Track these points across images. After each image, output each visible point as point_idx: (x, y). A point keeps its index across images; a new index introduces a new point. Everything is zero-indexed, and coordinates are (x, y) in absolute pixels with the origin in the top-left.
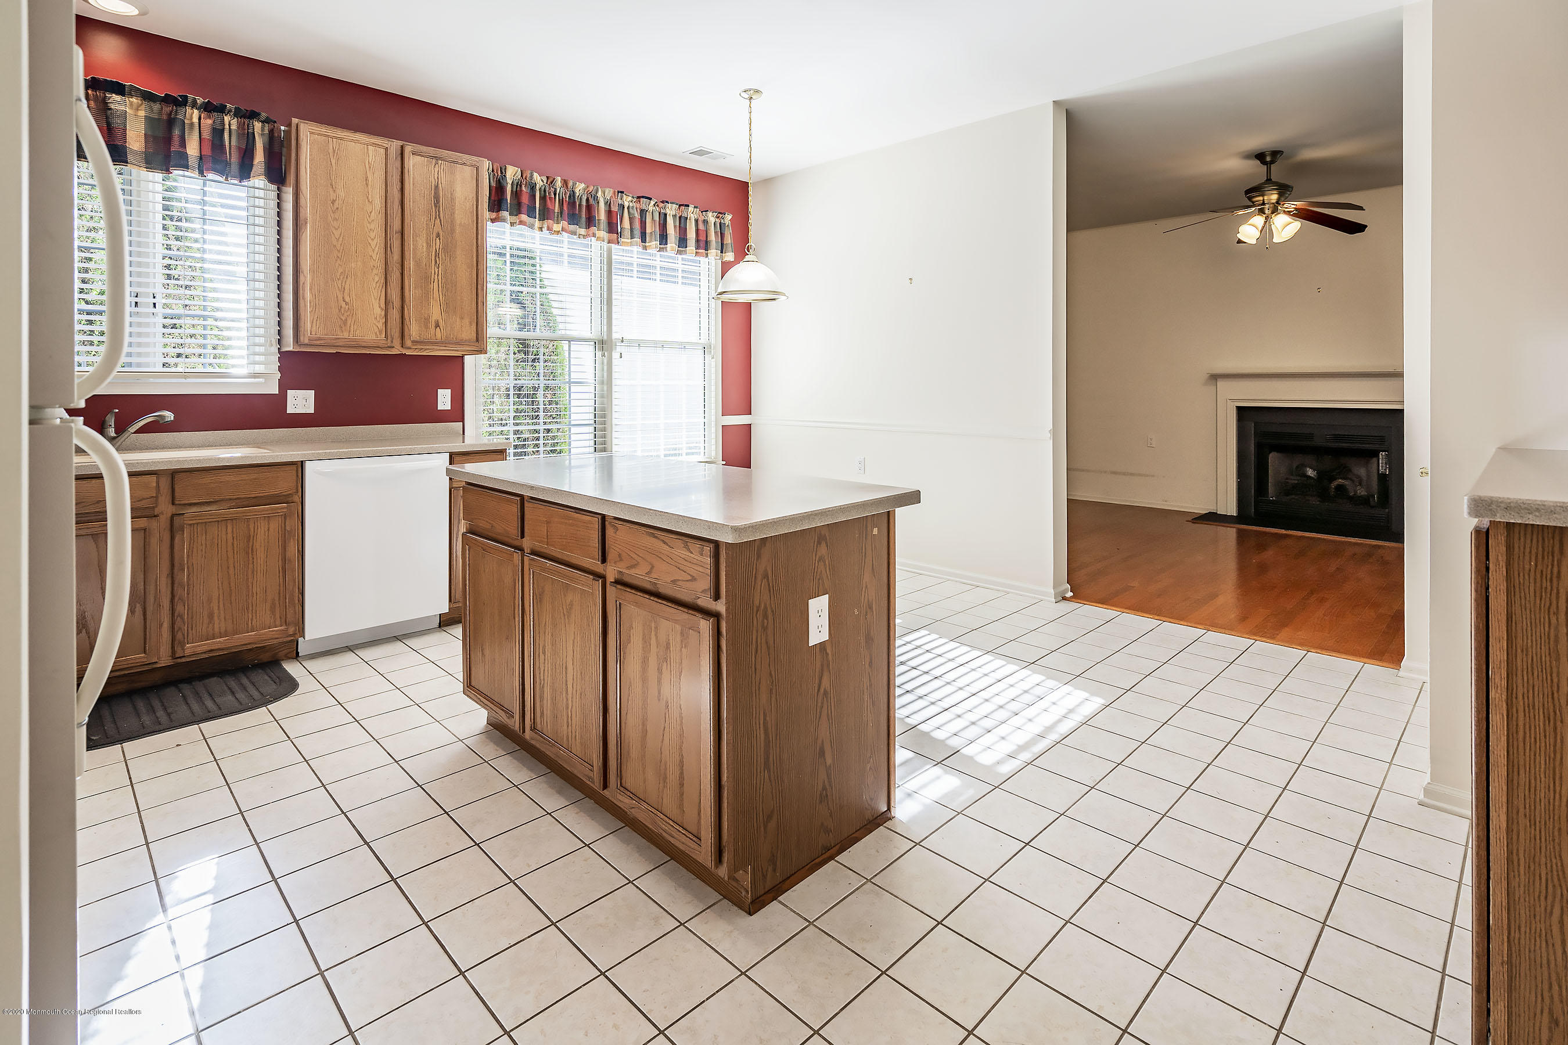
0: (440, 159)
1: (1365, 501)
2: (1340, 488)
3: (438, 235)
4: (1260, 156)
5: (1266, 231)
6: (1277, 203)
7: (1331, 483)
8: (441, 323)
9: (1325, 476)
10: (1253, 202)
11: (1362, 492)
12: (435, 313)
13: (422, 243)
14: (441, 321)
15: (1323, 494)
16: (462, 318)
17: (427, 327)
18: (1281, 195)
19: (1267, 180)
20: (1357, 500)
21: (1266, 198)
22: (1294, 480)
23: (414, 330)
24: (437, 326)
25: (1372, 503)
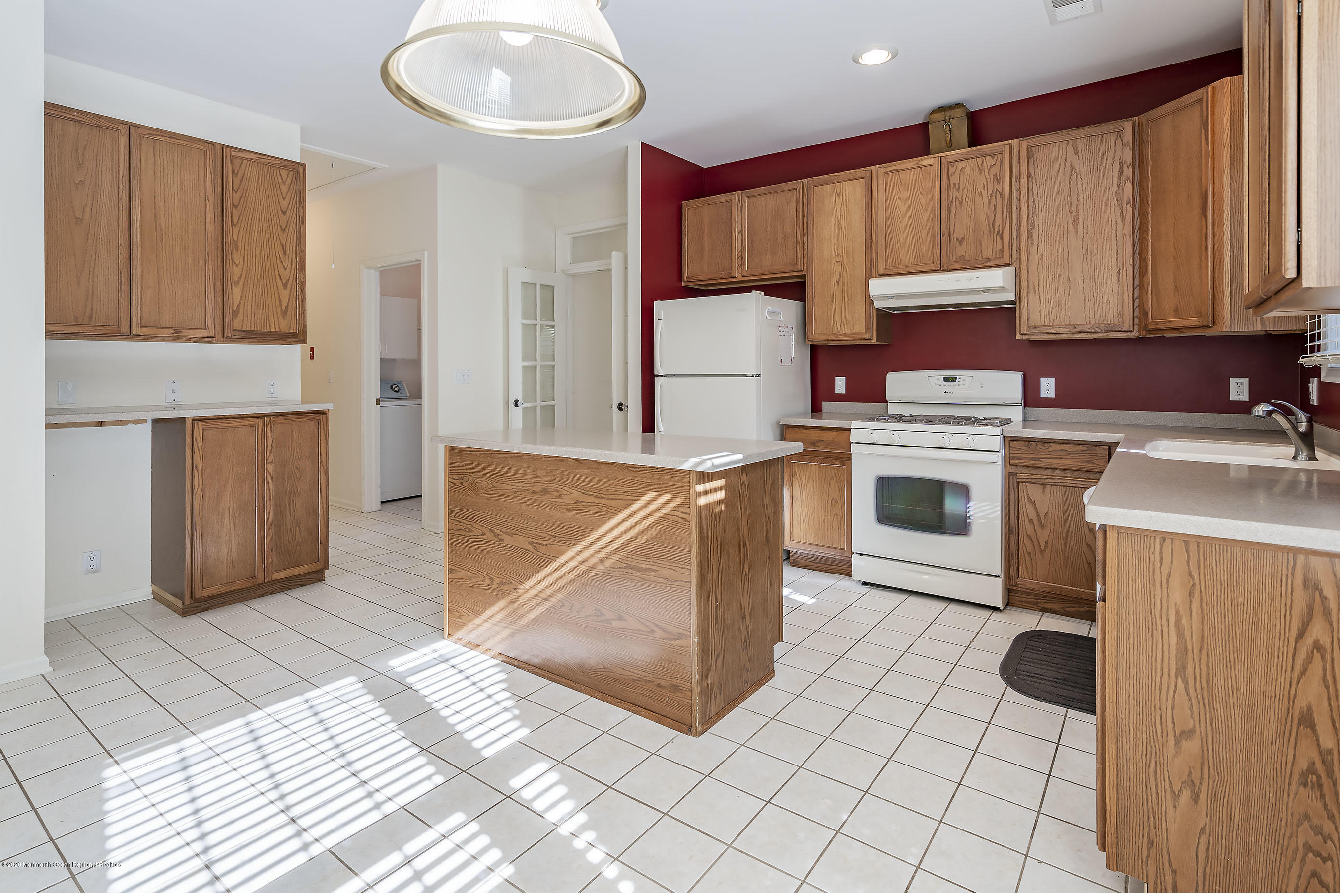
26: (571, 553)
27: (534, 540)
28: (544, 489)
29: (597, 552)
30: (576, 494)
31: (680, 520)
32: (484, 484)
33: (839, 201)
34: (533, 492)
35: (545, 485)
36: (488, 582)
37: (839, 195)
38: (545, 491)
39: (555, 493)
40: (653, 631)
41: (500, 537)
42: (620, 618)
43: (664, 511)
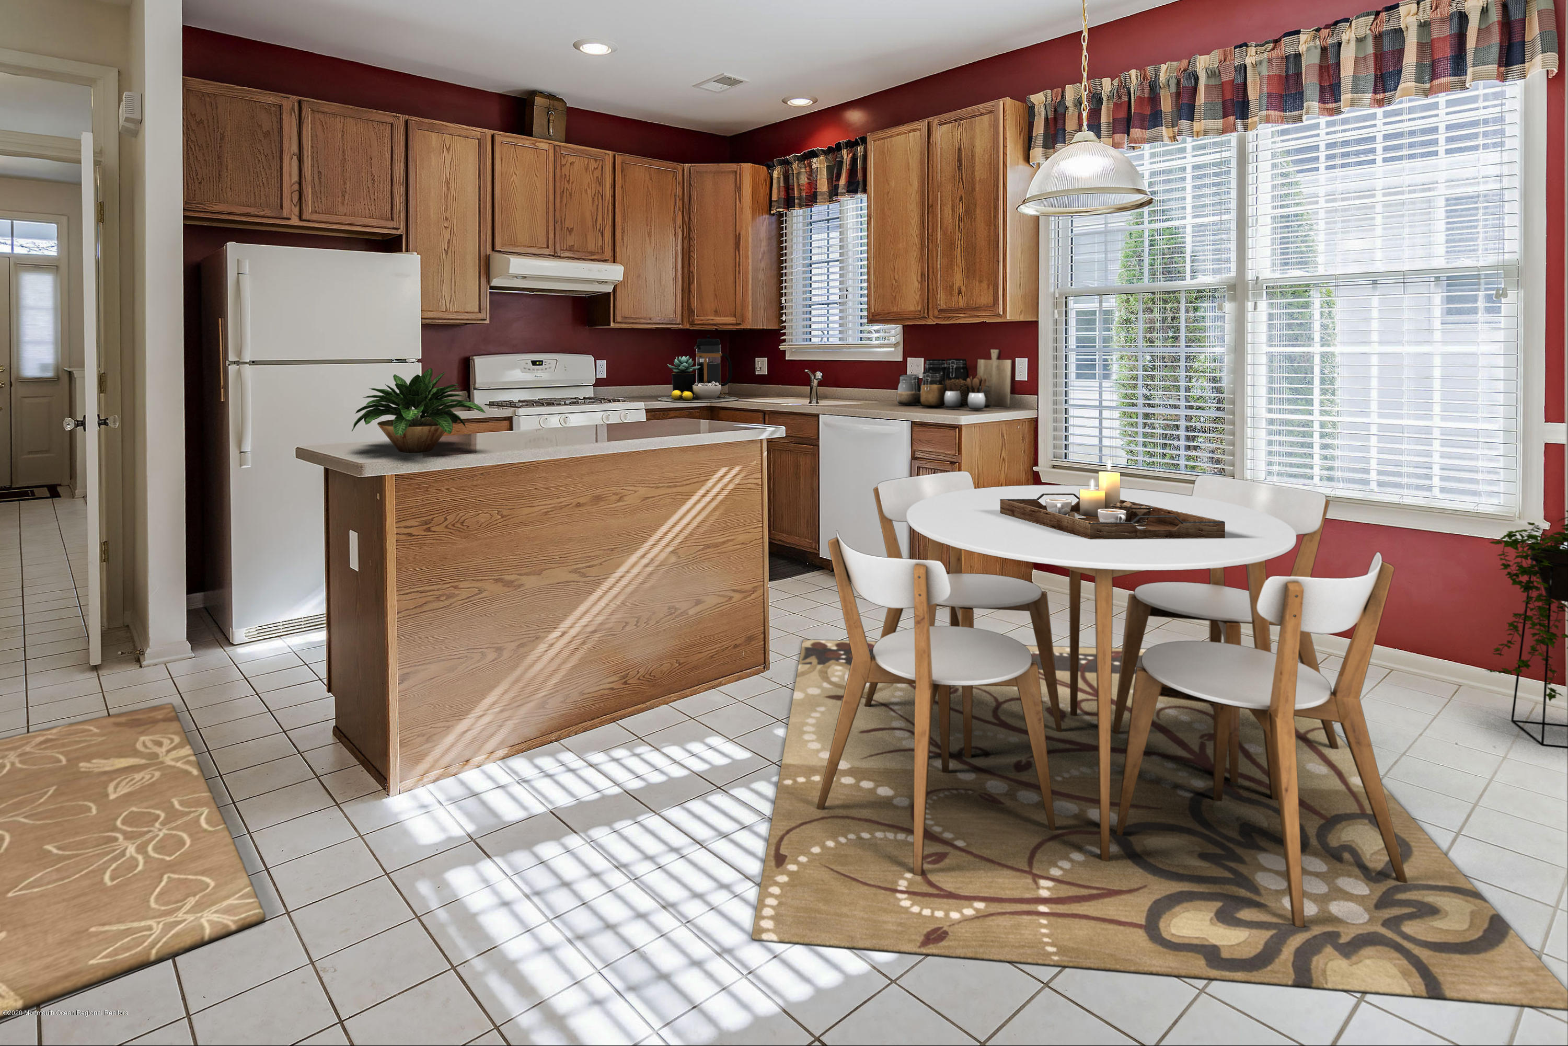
0: (961, 119)
3: (961, 199)
8: (963, 290)
12: (958, 279)
13: (948, 211)
14: (963, 287)
16: (981, 282)
17: (951, 295)
23: (942, 300)
24: (960, 292)
26: (633, 558)
27: (578, 566)
28: (596, 497)
29: (667, 545)
30: (643, 491)
31: (753, 486)
32: (483, 518)
33: (448, 157)
34: (579, 505)
35: (598, 492)
36: (491, 655)
37: (448, 150)
38: (598, 499)
39: (615, 497)
40: (731, 598)
41: (516, 583)
42: (698, 602)
43: (737, 481)
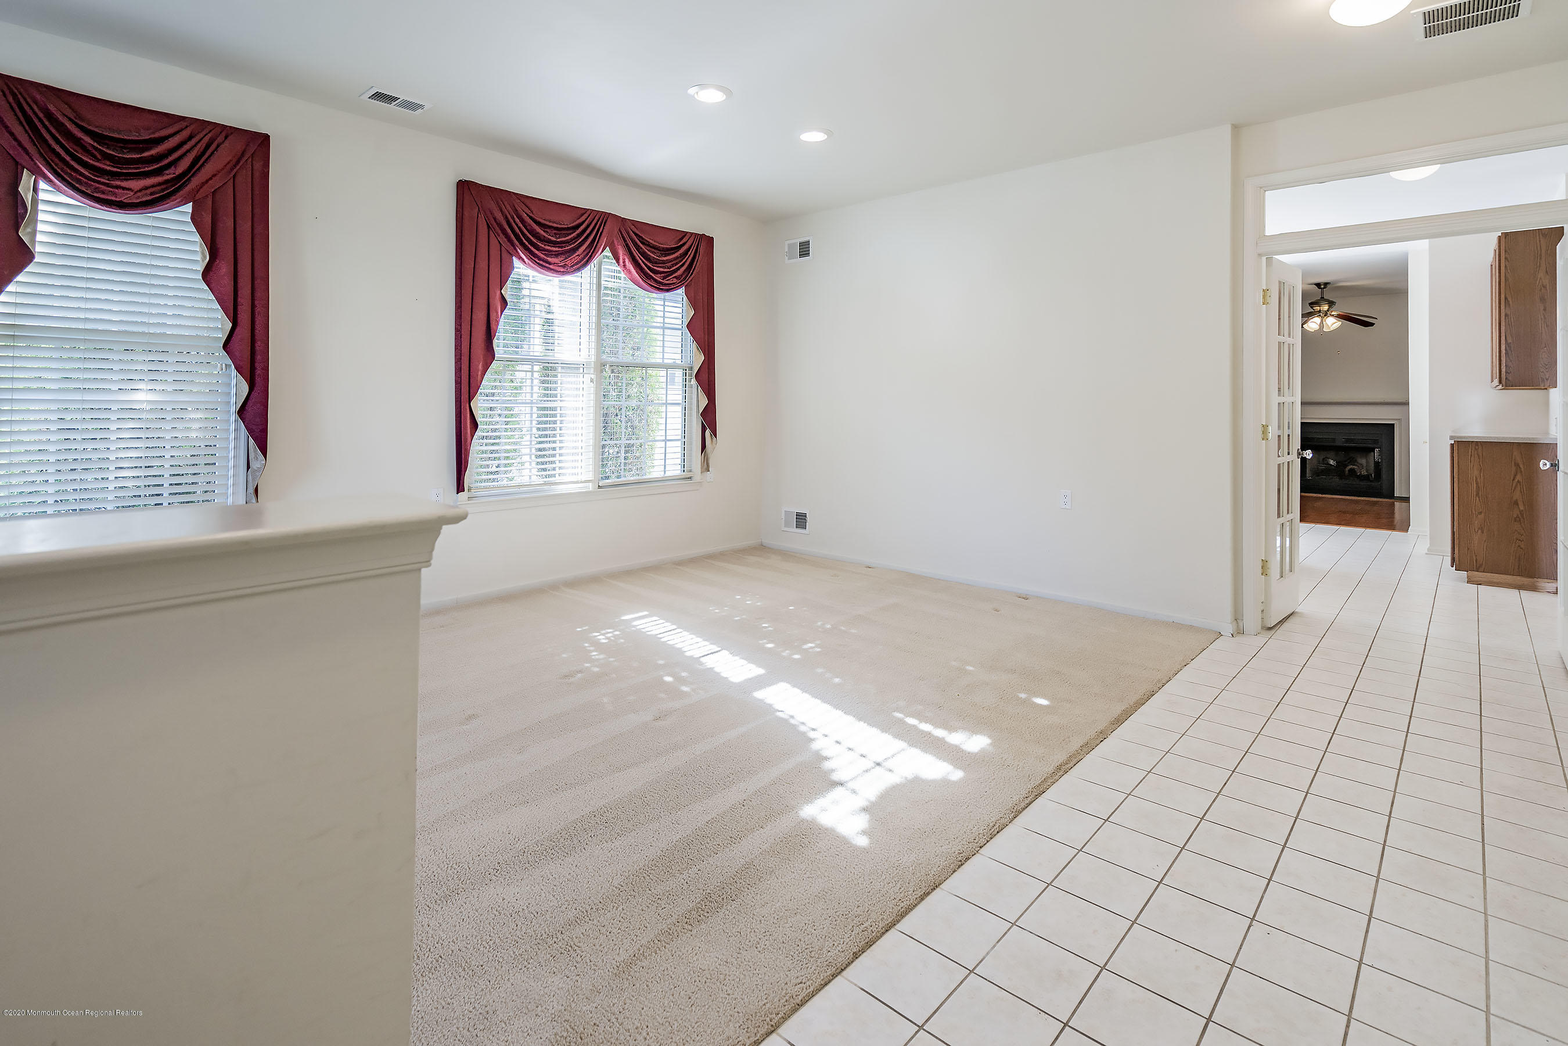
1: (1367, 478)
2: (1352, 471)
4: (1318, 285)
5: (1321, 325)
6: (1328, 311)
7: (1346, 468)
9: (1341, 465)
10: (1314, 309)
11: (1364, 472)
15: (1341, 475)
18: (1330, 306)
19: (1321, 298)
20: (1362, 478)
21: (1321, 308)
22: (1323, 467)
25: (1371, 479)
